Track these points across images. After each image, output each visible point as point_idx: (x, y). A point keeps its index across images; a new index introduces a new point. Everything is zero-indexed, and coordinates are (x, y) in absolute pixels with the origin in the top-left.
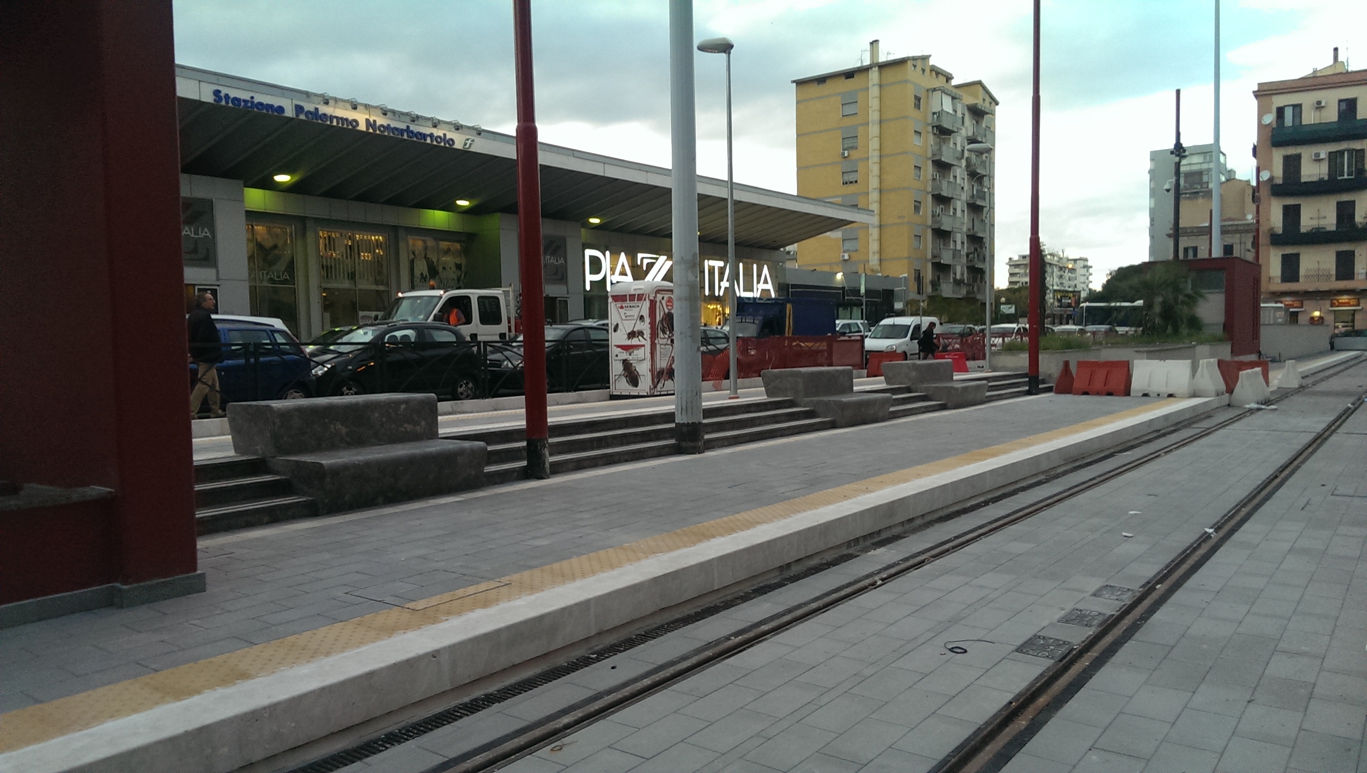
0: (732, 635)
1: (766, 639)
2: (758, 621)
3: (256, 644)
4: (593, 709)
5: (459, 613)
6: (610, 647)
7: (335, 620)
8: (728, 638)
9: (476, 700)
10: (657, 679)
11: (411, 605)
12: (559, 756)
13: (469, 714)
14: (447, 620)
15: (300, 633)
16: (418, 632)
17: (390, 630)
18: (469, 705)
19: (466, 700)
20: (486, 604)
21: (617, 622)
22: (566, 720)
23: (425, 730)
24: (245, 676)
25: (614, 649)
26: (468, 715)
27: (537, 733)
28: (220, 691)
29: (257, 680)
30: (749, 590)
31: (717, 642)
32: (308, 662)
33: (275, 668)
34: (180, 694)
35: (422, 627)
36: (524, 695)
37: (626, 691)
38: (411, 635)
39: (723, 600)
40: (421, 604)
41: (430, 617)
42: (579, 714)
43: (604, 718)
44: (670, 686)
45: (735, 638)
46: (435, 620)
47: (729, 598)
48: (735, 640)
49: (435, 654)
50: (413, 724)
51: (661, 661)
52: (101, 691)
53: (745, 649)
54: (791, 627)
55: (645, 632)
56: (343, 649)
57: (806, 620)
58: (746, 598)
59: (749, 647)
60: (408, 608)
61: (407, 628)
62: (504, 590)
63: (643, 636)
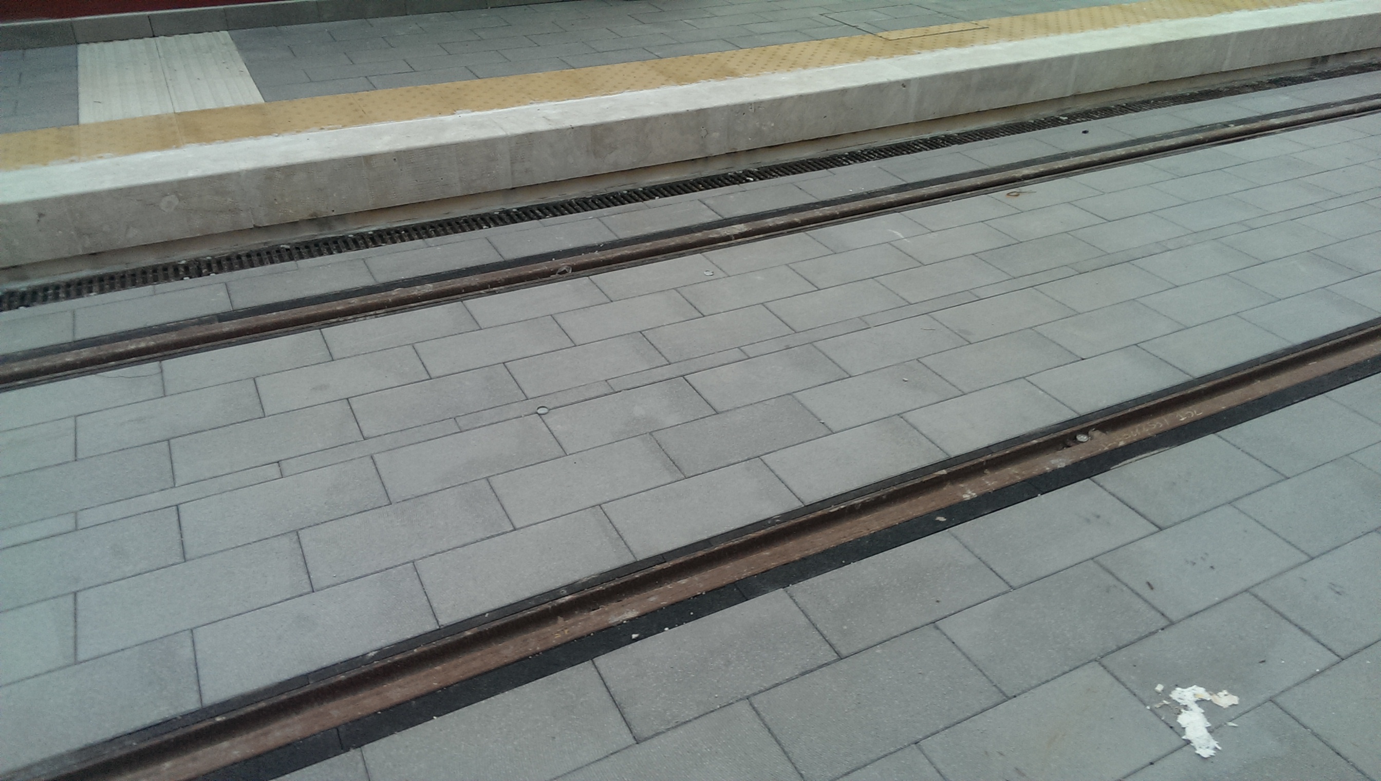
0: (1232, 122)
1: (1274, 133)
2: (1268, 113)
3: (741, 49)
4: (1056, 167)
5: (932, 48)
6: (1084, 112)
7: (813, 38)
8: (1226, 125)
9: (936, 138)
10: (1133, 151)
11: (884, 34)
12: (1014, 201)
13: (928, 149)
14: (919, 53)
15: (780, 44)
16: (890, 60)
17: (864, 55)
18: (929, 142)
19: (927, 136)
20: (960, 44)
21: (1098, 87)
22: (1026, 171)
23: (886, 155)
24: (733, 74)
25: (1087, 115)
26: (926, 150)
27: (995, 177)
28: (713, 83)
29: (744, 79)
30: (1265, 79)
31: (1213, 127)
32: (788, 71)
33: (759, 72)
34: (681, 80)
35: (895, 56)
36: (984, 141)
37: (1095, 157)
38: (882, 62)
39: (1229, 85)
40: (894, 35)
41: (902, 48)
42: (1041, 168)
43: (1067, 177)
44: (1146, 160)
45: (1236, 126)
46: (907, 52)
47: (1236, 84)
48: (1233, 129)
49: (905, 84)
50: (874, 148)
51: (1141, 134)
52: (618, 67)
53: (1244, 139)
54: (1309, 126)
55: (1127, 104)
56: (819, 65)
57: (1331, 122)
58: (1257, 87)
59: (1249, 138)
60: (881, 37)
61: (879, 55)
62: (980, 33)
63: (1123, 107)
